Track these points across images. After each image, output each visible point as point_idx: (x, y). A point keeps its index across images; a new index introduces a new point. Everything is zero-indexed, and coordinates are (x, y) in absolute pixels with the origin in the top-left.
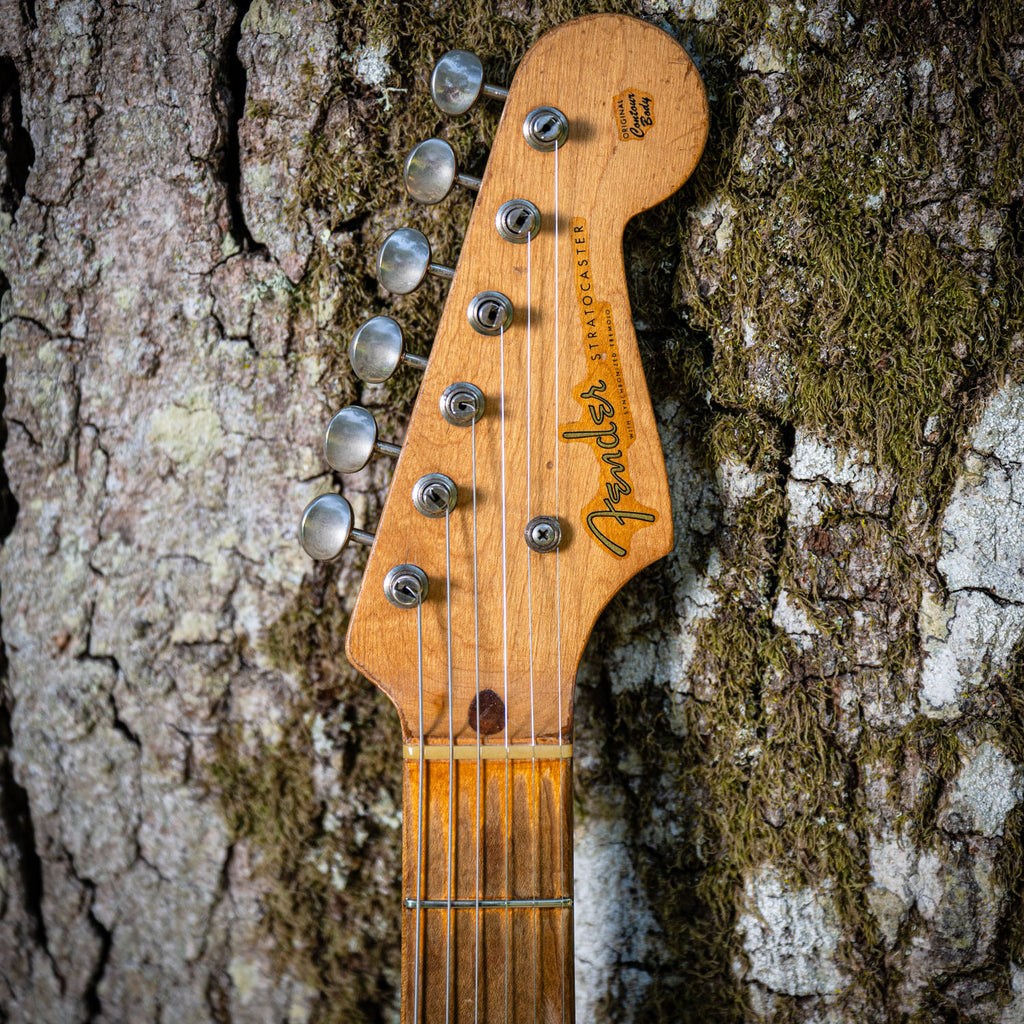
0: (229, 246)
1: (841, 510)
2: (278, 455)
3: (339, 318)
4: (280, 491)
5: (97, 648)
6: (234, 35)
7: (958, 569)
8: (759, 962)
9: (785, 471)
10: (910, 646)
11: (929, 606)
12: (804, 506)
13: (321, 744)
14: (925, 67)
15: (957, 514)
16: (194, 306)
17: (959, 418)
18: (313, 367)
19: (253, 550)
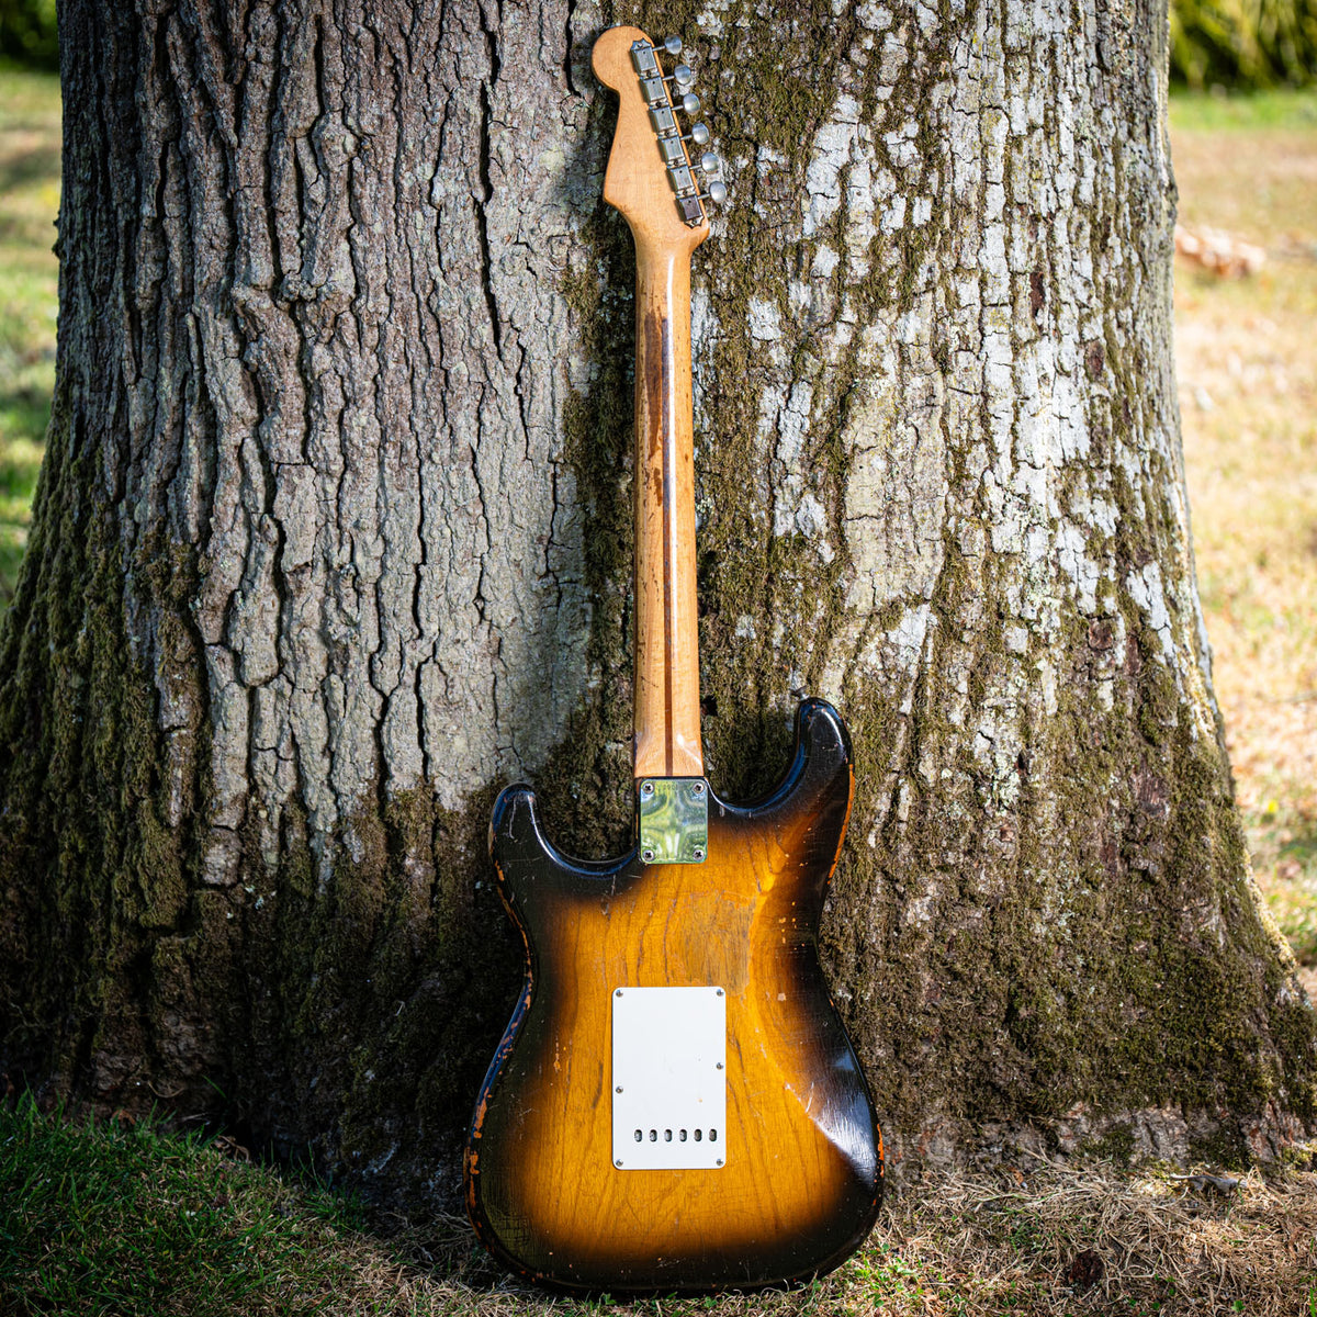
0: (567, 93)
1: (776, 169)
2: (584, 166)
3: (605, 116)
4: (585, 179)
5: (521, 240)
6: (569, 22)
7: (812, 187)
8: (755, 329)
9: (756, 158)
10: (798, 215)
11: (804, 202)
12: (763, 169)
13: (602, 270)
14: (795, 23)
15: (810, 170)
16: (556, 114)
17: (811, 137)
18: (596, 134)
19: (576, 201)
